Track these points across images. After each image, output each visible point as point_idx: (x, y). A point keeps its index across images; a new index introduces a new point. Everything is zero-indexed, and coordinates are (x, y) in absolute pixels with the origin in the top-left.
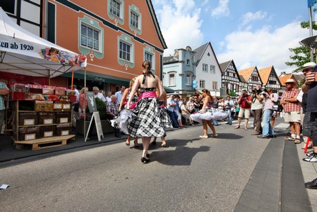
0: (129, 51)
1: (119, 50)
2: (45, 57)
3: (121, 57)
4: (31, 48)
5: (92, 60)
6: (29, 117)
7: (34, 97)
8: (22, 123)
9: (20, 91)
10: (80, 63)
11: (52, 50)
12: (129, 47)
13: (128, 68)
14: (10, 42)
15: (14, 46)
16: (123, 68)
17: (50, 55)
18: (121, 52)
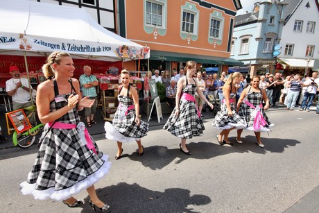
0: (192, 21)
1: (182, 21)
2: (119, 55)
3: (183, 30)
4: (110, 49)
5: (155, 38)
6: (111, 102)
7: (113, 87)
8: (107, 106)
9: (105, 83)
10: (145, 55)
11: (123, 47)
12: (193, 16)
13: (191, 41)
14: (96, 47)
15: (99, 50)
16: (185, 42)
17: (122, 52)
18: (184, 24)
